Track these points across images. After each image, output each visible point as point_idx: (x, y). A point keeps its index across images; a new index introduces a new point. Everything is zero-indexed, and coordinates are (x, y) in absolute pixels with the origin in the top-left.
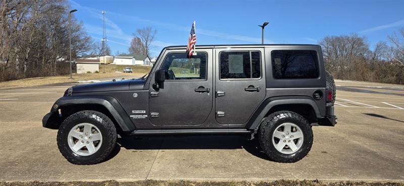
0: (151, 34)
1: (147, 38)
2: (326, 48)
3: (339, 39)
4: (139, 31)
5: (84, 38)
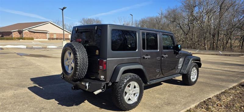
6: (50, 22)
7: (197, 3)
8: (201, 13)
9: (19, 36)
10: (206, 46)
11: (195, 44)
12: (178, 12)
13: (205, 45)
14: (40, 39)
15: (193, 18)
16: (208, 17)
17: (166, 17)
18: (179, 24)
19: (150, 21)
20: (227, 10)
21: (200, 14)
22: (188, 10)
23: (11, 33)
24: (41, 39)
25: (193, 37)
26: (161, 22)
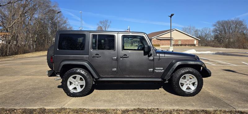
0: (108, 24)
1: (106, 26)
2: (218, 28)
3: (227, 22)
4: (101, 22)
5: (69, 27)
6: (176, 29)
24: (166, 45)
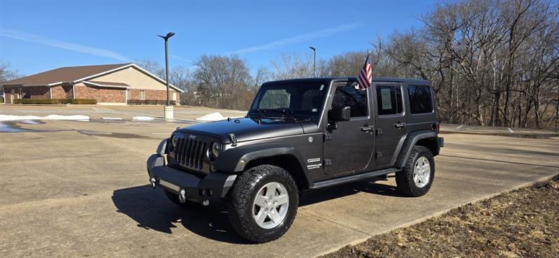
2: (203, 69)
6: (133, 64)
7: (459, 21)
8: (468, 44)
9: (64, 95)
10: (481, 117)
11: (455, 112)
12: (416, 42)
13: (479, 116)
14: (109, 101)
15: (450, 56)
16: (485, 53)
17: (389, 53)
18: (420, 69)
19: (354, 61)
20: (525, 37)
21: (466, 46)
22: (438, 38)
23: (47, 89)
24: (112, 102)
25: (450, 96)
26: (379, 65)
